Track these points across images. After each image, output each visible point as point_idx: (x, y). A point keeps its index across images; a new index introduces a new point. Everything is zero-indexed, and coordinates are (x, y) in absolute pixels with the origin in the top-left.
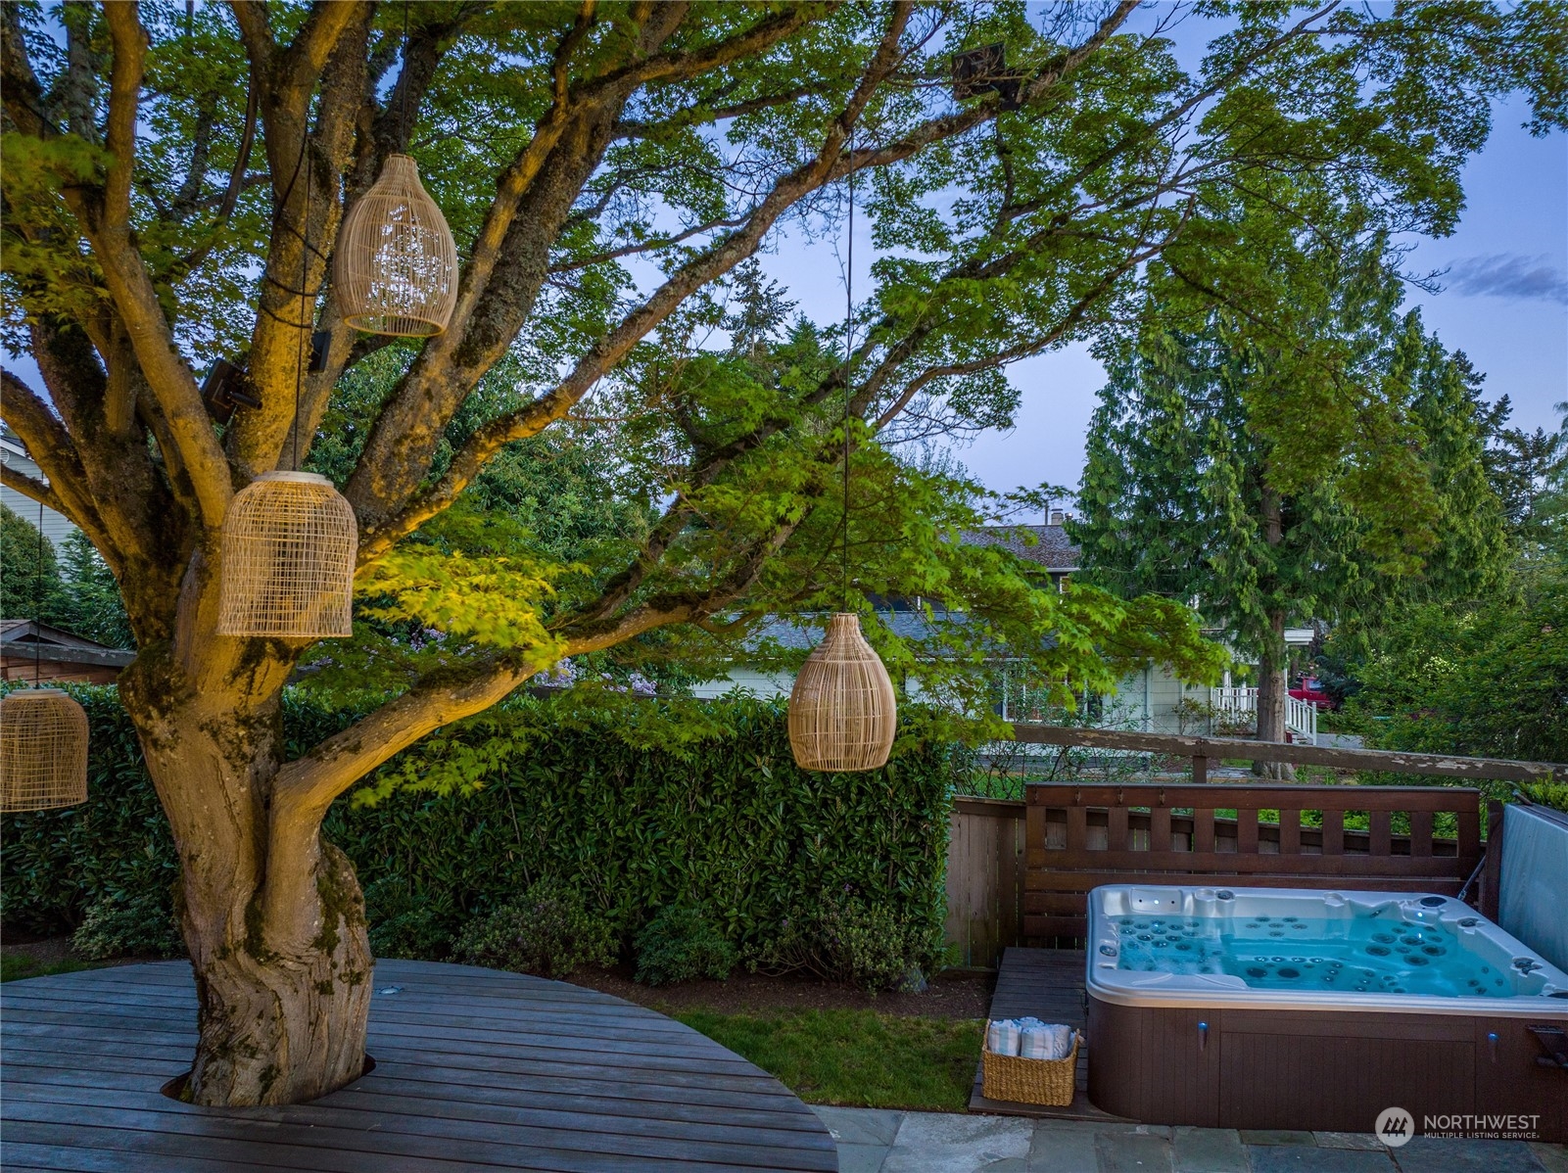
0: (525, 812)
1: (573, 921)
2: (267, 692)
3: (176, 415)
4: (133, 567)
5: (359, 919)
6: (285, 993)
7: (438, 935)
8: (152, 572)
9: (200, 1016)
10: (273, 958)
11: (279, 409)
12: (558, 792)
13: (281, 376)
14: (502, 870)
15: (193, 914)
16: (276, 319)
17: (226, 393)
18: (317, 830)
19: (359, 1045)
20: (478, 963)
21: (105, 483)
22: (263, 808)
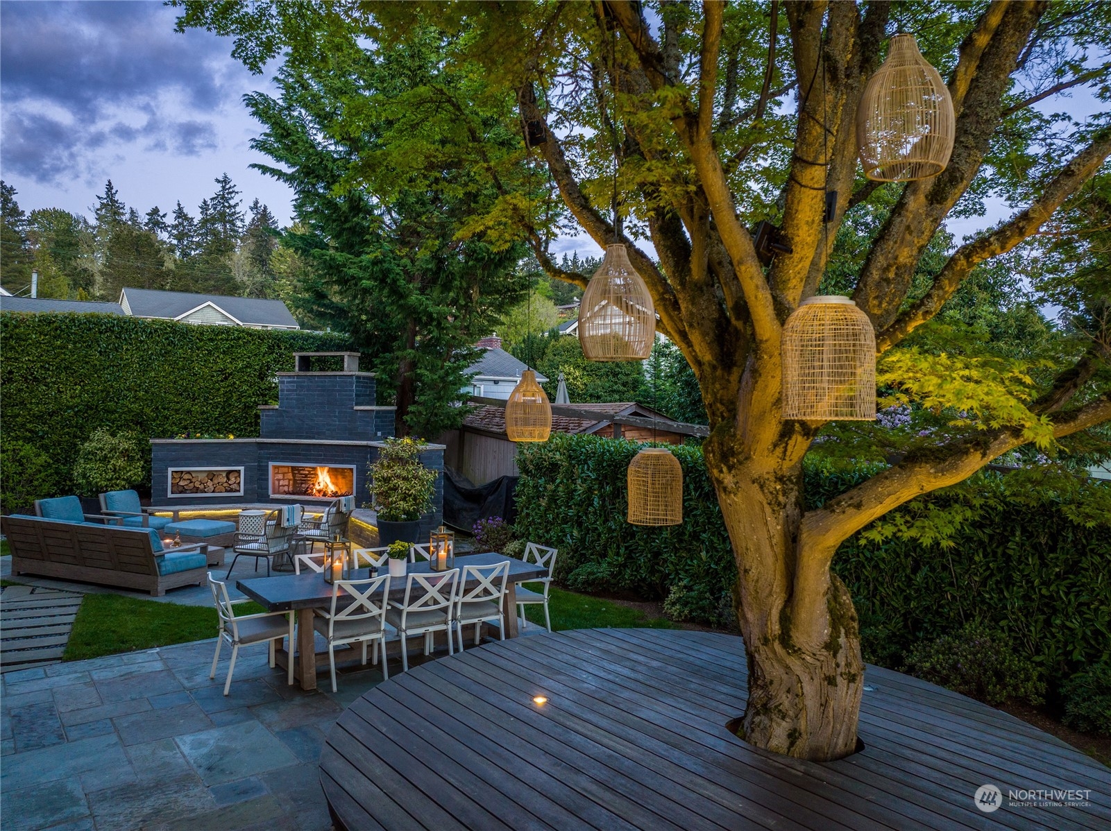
0: (960, 563)
1: (1004, 659)
2: (795, 458)
3: (740, 263)
4: (707, 369)
5: (854, 634)
6: (805, 678)
7: (893, 648)
8: (719, 372)
9: (749, 682)
10: (797, 652)
11: (803, 253)
12: (989, 550)
13: (805, 228)
14: (942, 606)
15: (746, 609)
16: (802, 186)
17: (769, 245)
18: (829, 563)
19: (853, 729)
20: (925, 677)
21: (692, 314)
22: (792, 541)
